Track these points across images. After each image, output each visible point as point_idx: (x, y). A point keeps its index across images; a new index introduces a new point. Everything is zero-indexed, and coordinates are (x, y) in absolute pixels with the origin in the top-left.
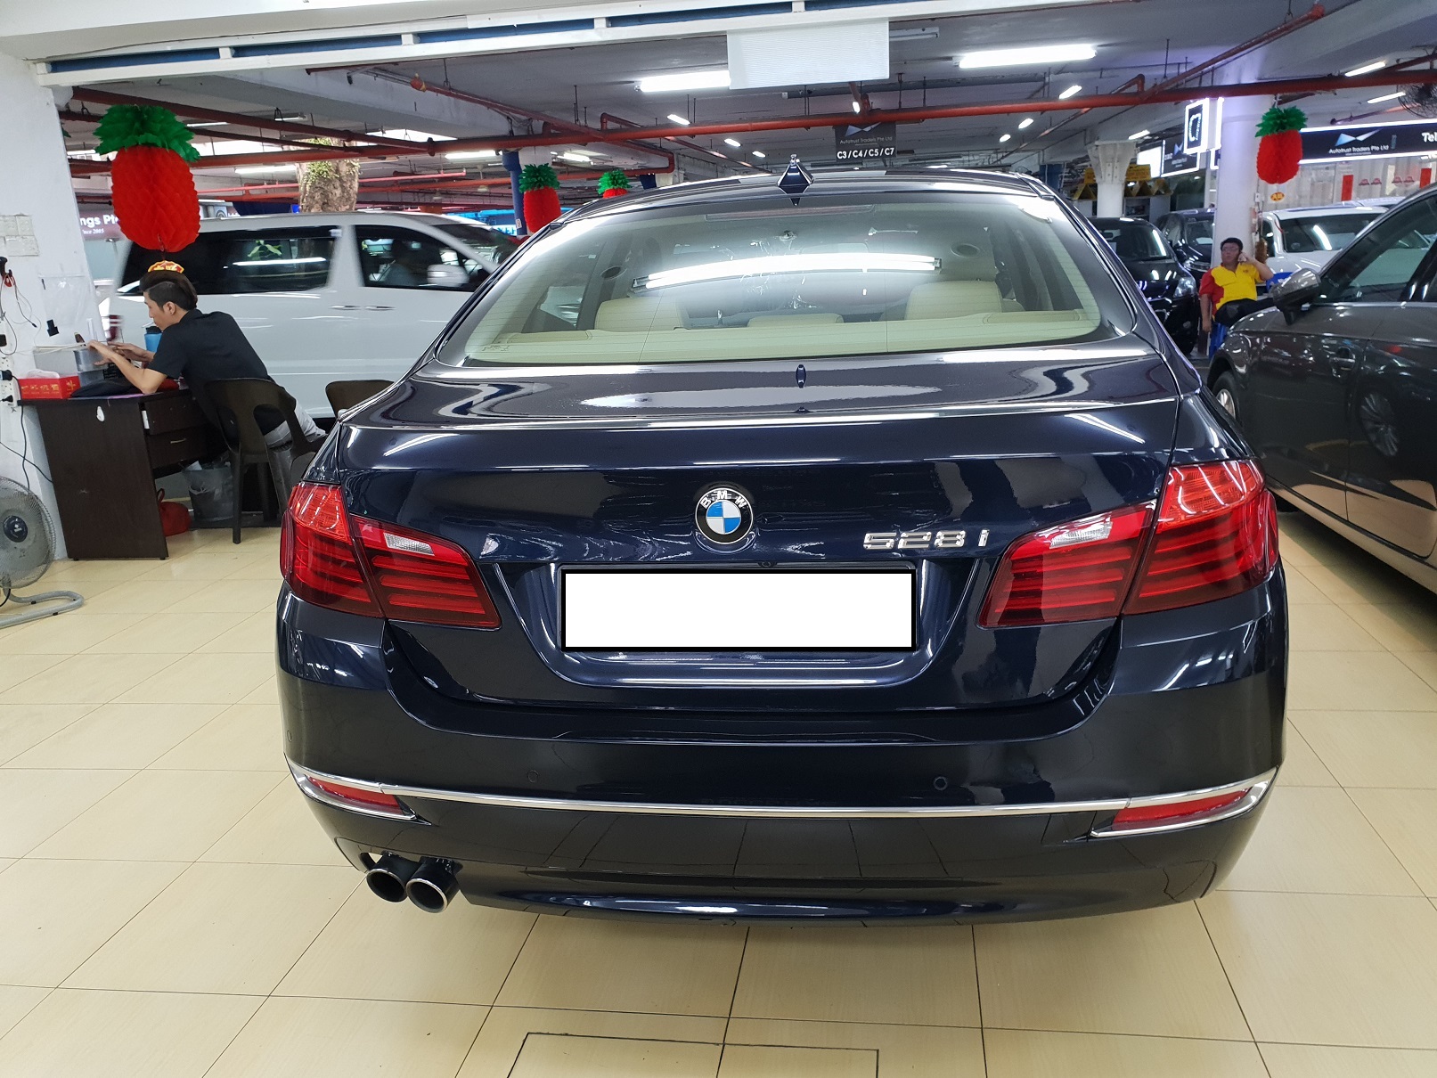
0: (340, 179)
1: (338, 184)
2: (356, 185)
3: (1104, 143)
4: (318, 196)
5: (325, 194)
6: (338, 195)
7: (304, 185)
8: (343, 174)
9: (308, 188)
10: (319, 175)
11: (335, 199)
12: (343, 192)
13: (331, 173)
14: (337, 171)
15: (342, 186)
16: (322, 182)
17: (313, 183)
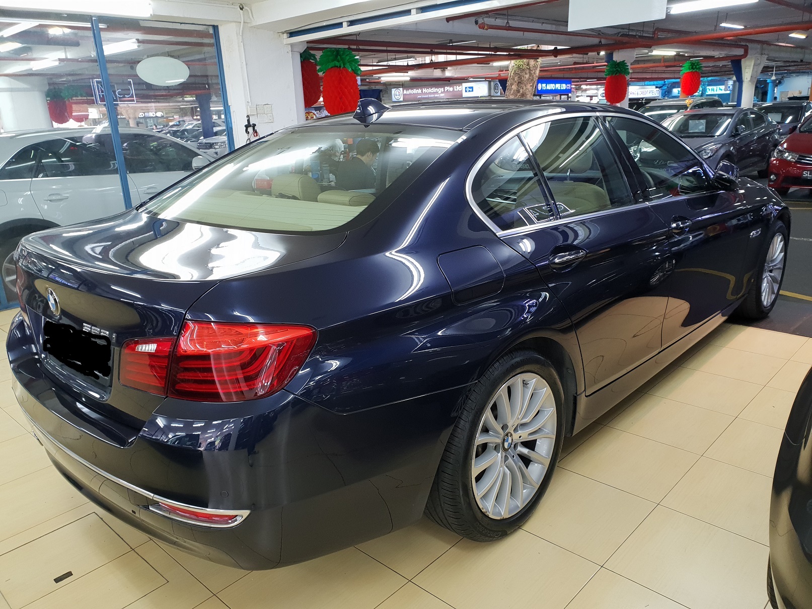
0: (529, 69)
1: (528, 71)
2: (538, 72)
4: (516, 79)
5: (520, 78)
6: (527, 78)
7: (511, 73)
8: (531, 66)
9: (512, 74)
10: (519, 67)
11: (525, 80)
12: (530, 76)
13: (525, 66)
14: (528, 64)
15: (530, 73)
16: (520, 70)
17: (515, 71)
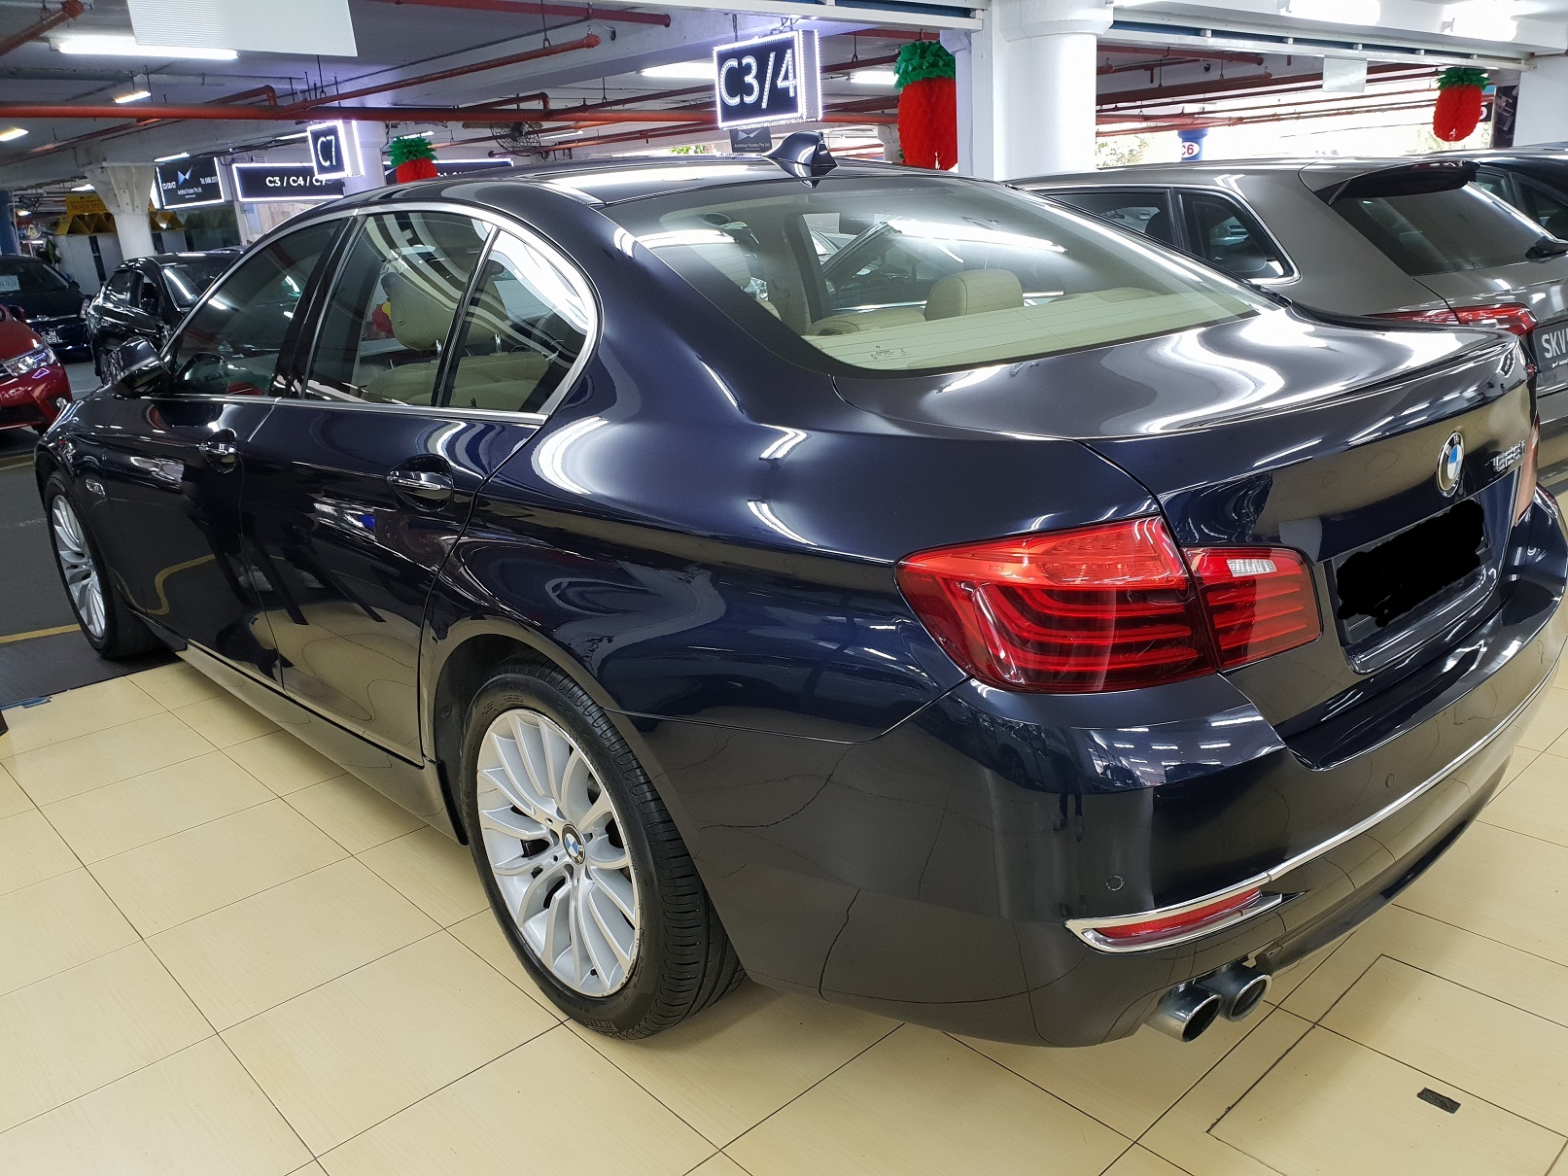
3: (113, 164)
